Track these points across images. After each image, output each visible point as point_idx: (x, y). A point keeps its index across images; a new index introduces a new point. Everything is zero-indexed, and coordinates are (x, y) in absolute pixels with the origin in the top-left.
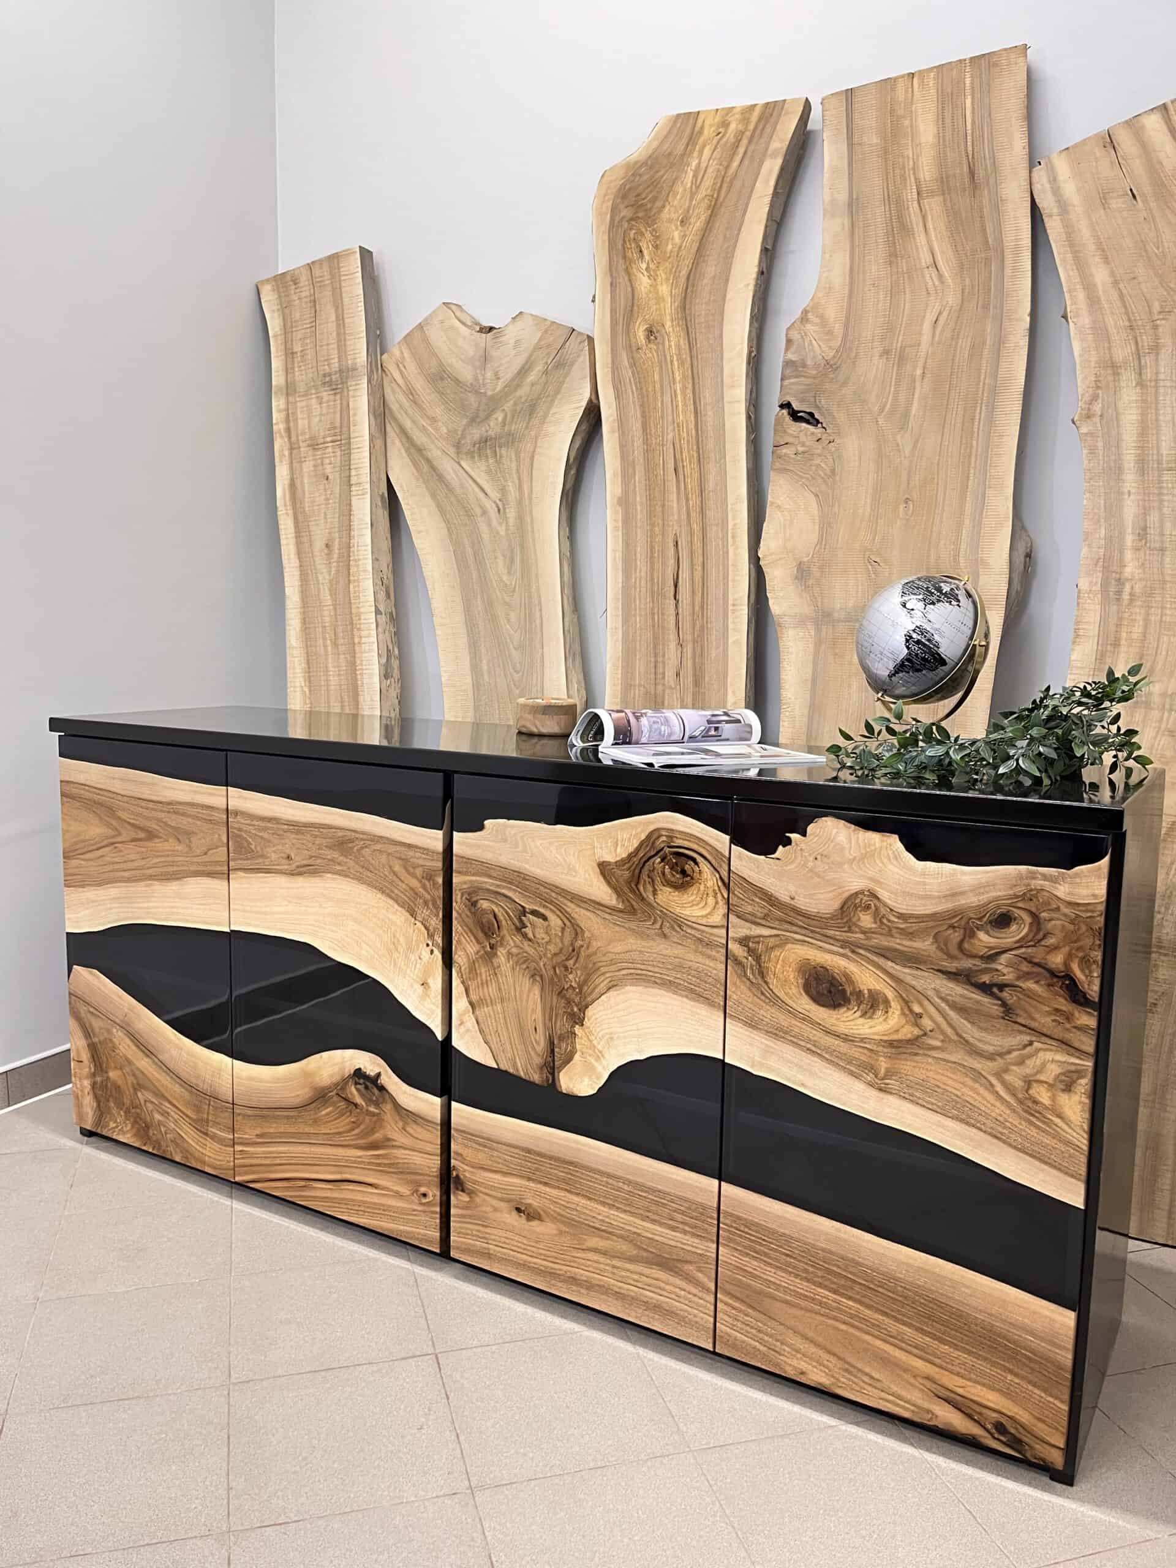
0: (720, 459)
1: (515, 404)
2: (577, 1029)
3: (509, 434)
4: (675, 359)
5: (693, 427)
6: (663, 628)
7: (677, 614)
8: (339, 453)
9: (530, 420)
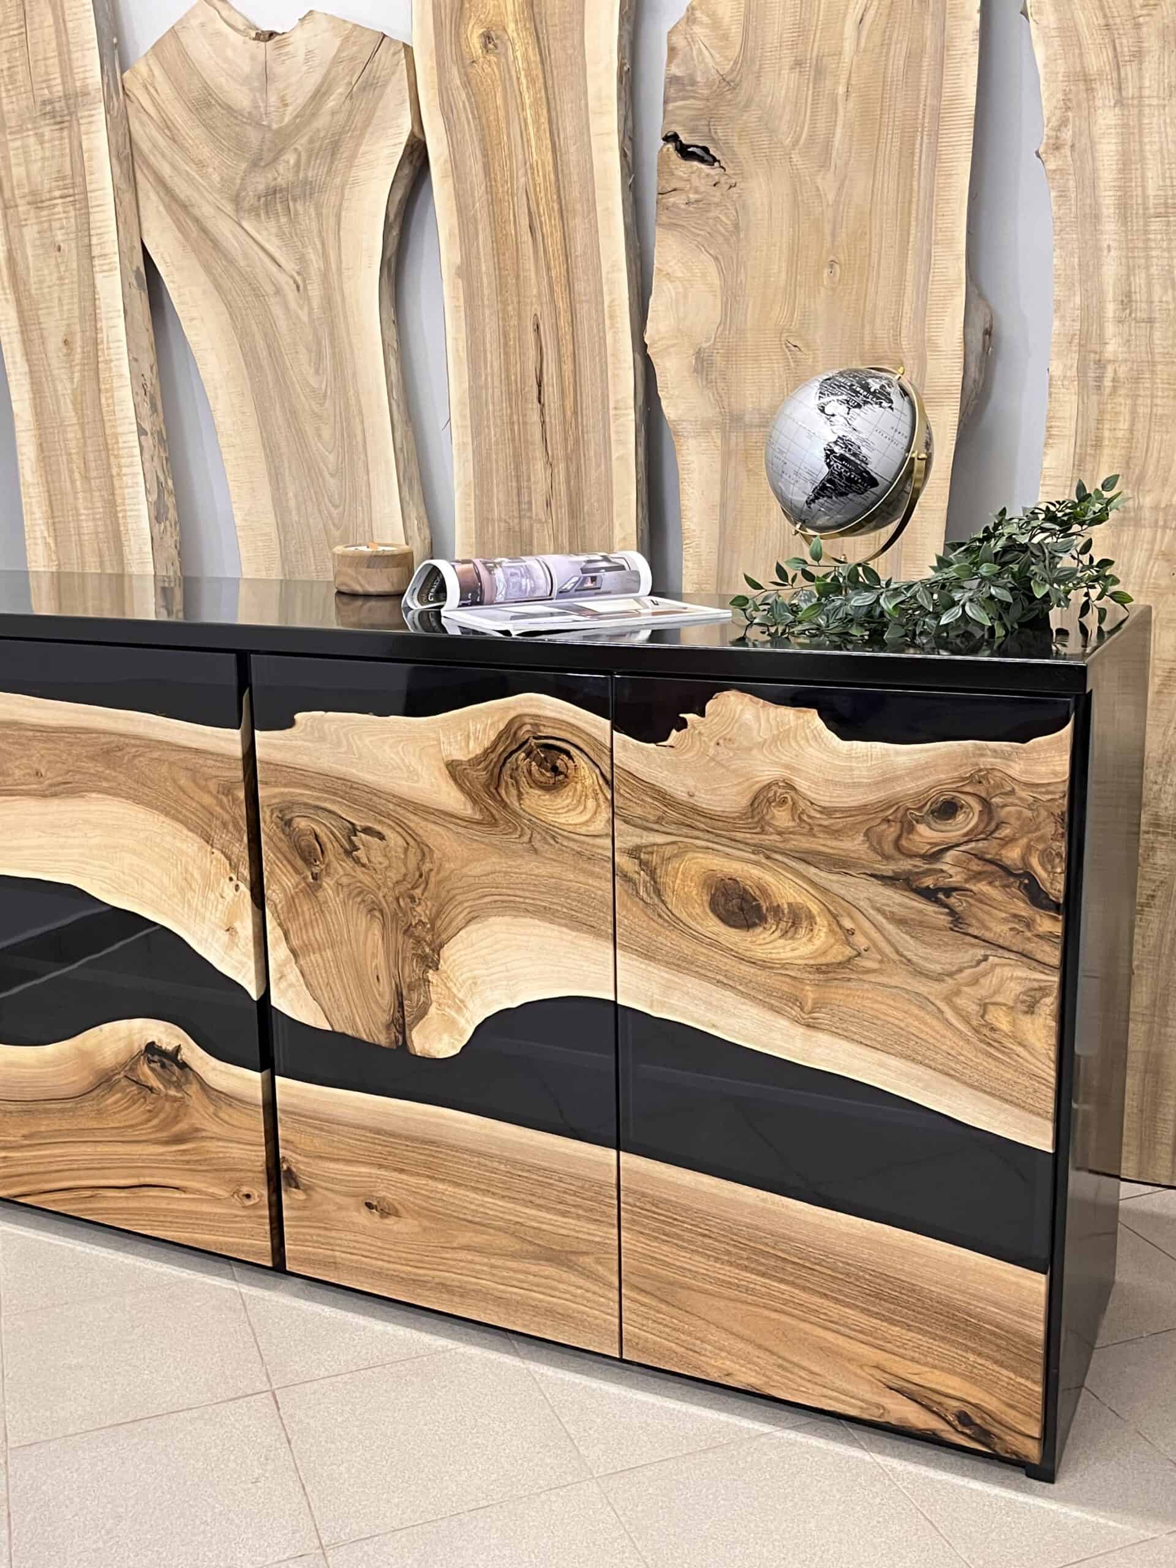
0: (589, 212)
1: (311, 141)
2: (431, 974)
3: (305, 182)
4: (523, 73)
5: (551, 168)
6: (526, 441)
7: (543, 423)
8: (72, 214)
9: (332, 162)
